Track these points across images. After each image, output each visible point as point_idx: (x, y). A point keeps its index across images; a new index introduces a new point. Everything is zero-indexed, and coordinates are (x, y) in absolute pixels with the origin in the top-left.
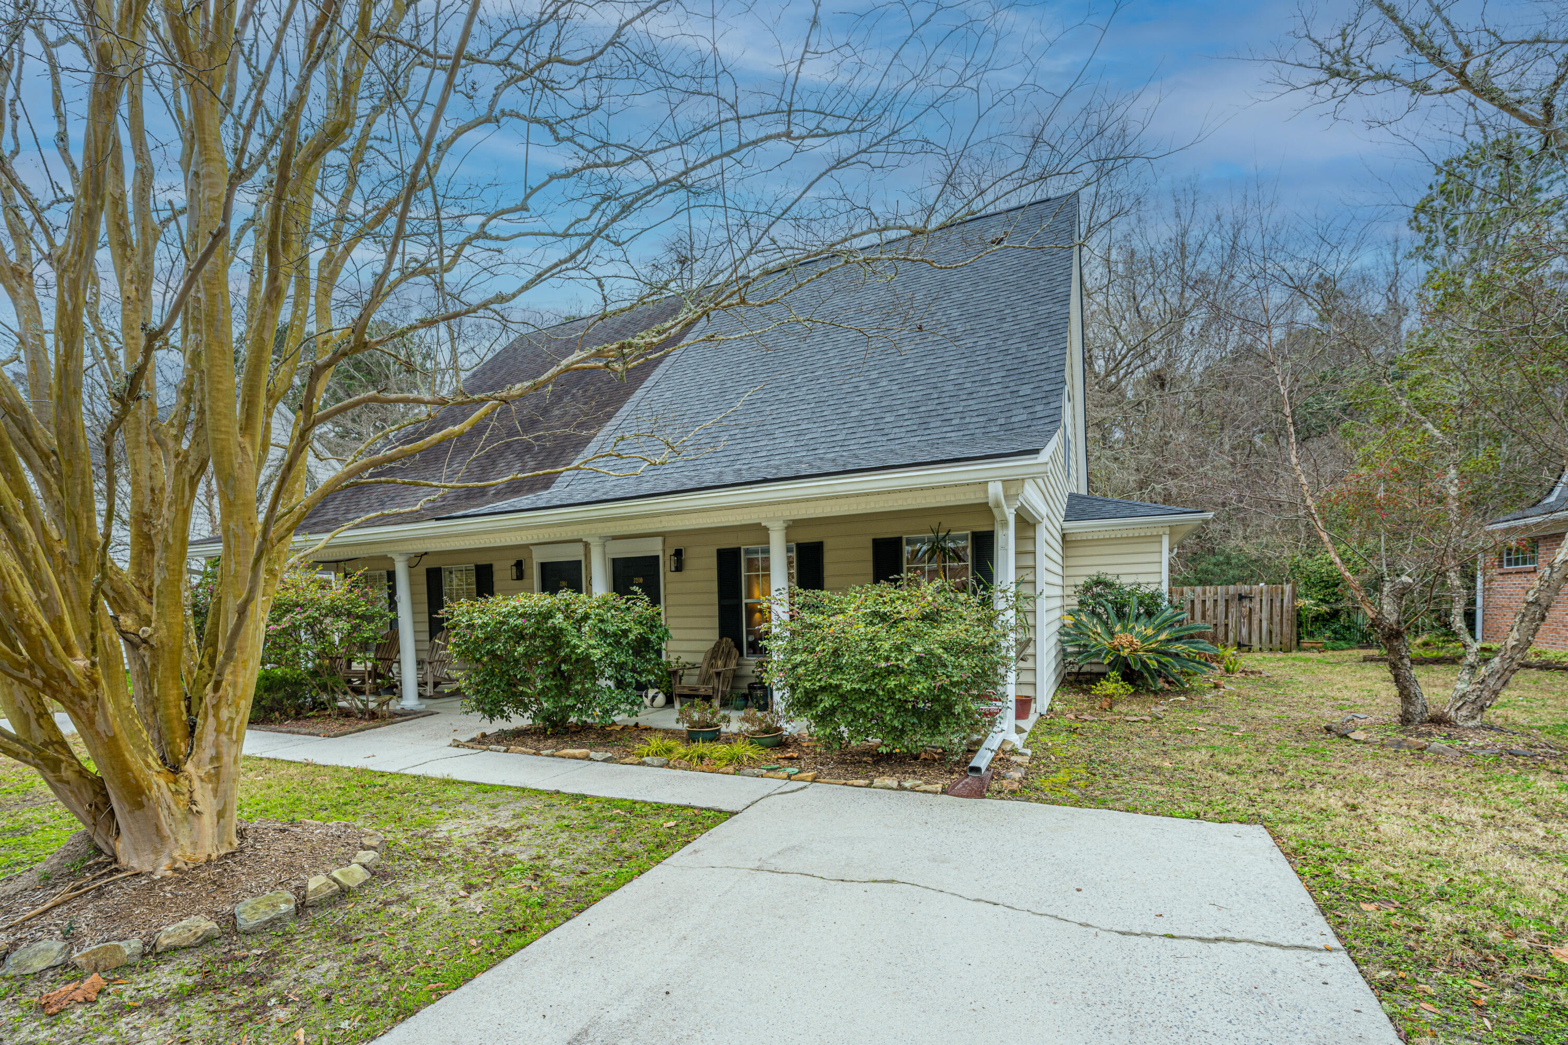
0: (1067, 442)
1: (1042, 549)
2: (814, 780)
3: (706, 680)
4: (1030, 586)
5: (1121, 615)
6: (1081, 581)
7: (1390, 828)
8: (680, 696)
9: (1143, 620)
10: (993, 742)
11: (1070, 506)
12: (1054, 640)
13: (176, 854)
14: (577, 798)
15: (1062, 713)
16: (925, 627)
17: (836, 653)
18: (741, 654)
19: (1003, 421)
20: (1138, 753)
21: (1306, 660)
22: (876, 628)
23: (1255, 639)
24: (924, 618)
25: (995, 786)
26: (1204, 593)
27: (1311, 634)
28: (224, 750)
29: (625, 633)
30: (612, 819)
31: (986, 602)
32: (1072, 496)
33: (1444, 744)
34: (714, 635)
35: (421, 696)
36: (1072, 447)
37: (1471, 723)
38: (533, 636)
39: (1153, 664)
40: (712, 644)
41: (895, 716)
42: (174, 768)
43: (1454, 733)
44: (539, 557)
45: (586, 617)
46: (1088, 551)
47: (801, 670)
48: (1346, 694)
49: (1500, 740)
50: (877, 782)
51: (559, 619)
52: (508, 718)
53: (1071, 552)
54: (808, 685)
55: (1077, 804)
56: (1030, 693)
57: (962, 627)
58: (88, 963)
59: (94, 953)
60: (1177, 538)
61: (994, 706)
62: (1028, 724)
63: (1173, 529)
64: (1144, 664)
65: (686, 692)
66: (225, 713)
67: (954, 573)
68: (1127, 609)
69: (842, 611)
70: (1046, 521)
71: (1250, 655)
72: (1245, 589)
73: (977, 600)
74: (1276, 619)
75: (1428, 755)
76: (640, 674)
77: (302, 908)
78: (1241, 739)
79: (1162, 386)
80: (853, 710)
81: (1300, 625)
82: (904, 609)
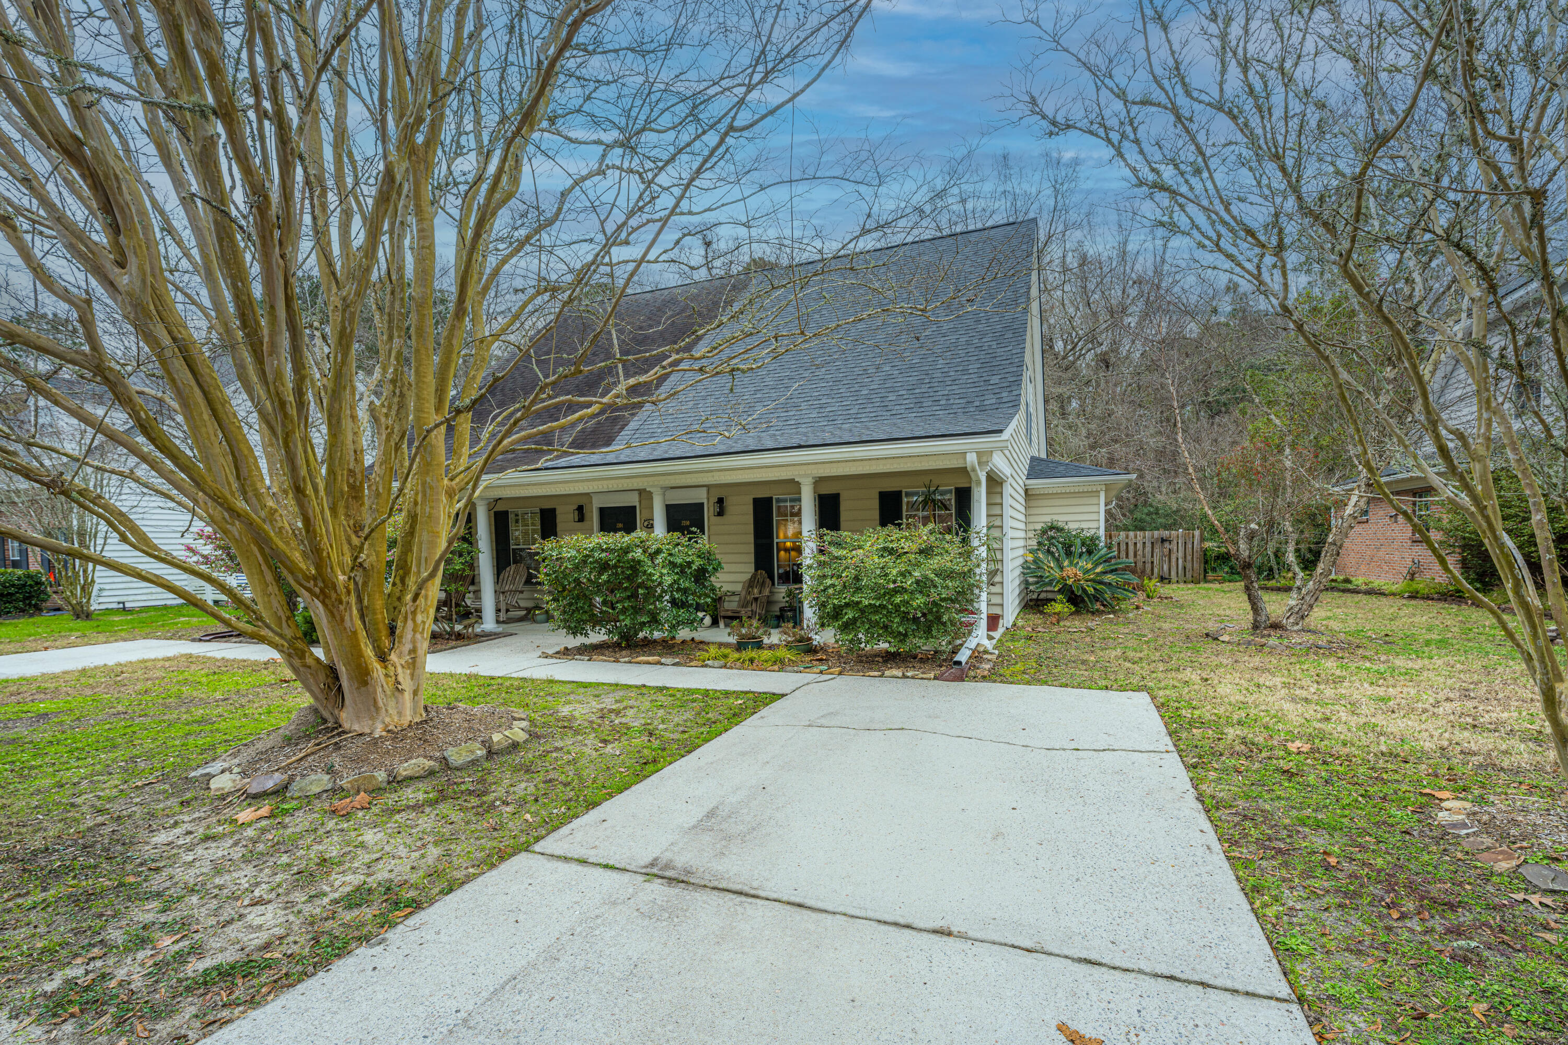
0: (1028, 415)
1: (1007, 501)
2: (840, 674)
3: (745, 604)
4: (999, 530)
5: (1069, 554)
6: (1039, 527)
7: (1223, 690)
8: (724, 617)
9: (1085, 557)
10: (972, 643)
11: (1031, 468)
12: (1018, 571)
13: (387, 720)
14: (661, 689)
15: (1023, 627)
16: (921, 559)
17: (857, 579)
18: (773, 584)
19: (977, 404)
20: (1073, 652)
21: (1207, 590)
22: (887, 559)
23: (1173, 573)
24: (921, 552)
25: (972, 673)
26: (1136, 537)
27: (1214, 570)
28: (419, 645)
29: (689, 564)
30: (694, 701)
31: (965, 541)
32: (1033, 459)
33: (1277, 642)
34: (751, 568)
35: (498, 622)
36: (1034, 418)
37: (1296, 628)
38: (615, 566)
39: (1091, 590)
40: (749, 576)
41: (900, 624)
42: (383, 658)
43: (1284, 634)
44: (597, 503)
45: (658, 551)
46: (1041, 503)
47: (831, 591)
48: (1228, 612)
49: (1311, 638)
50: (887, 673)
51: (638, 554)
52: (586, 635)
53: (1032, 503)
54: (836, 602)
55: (1028, 683)
56: (999, 612)
57: (948, 558)
58: (352, 787)
59: (356, 781)
60: (1114, 493)
61: (971, 618)
62: (997, 635)
63: (1108, 487)
64: (1084, 590)
65: (730, 614)
66: (419, 618)
67: (942, 519)
68: (1073, 549)
69: (860, 547)
70: (1010, 480)
71: (1168, 586)
72: (1165, 534)
73: (959, 539)
74: (1189, 558)
75: (1266, 649)
76: (699, 598)
77: (491, 753)
78: (1147, 642)
79: (1107, 367)
80: (870, 621)
81: (1206, 562)
82: (906, 546)
